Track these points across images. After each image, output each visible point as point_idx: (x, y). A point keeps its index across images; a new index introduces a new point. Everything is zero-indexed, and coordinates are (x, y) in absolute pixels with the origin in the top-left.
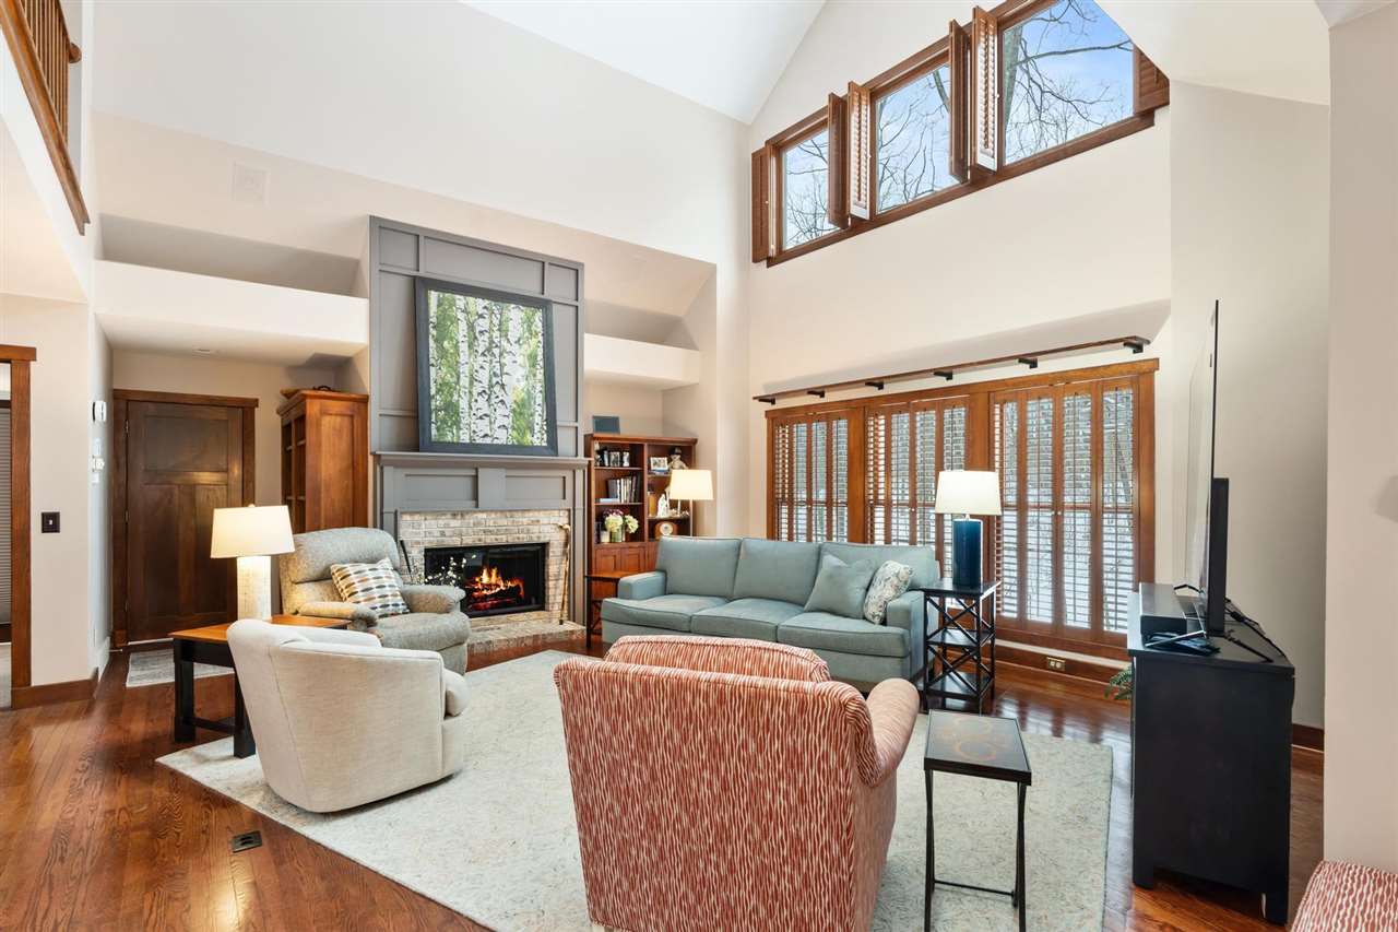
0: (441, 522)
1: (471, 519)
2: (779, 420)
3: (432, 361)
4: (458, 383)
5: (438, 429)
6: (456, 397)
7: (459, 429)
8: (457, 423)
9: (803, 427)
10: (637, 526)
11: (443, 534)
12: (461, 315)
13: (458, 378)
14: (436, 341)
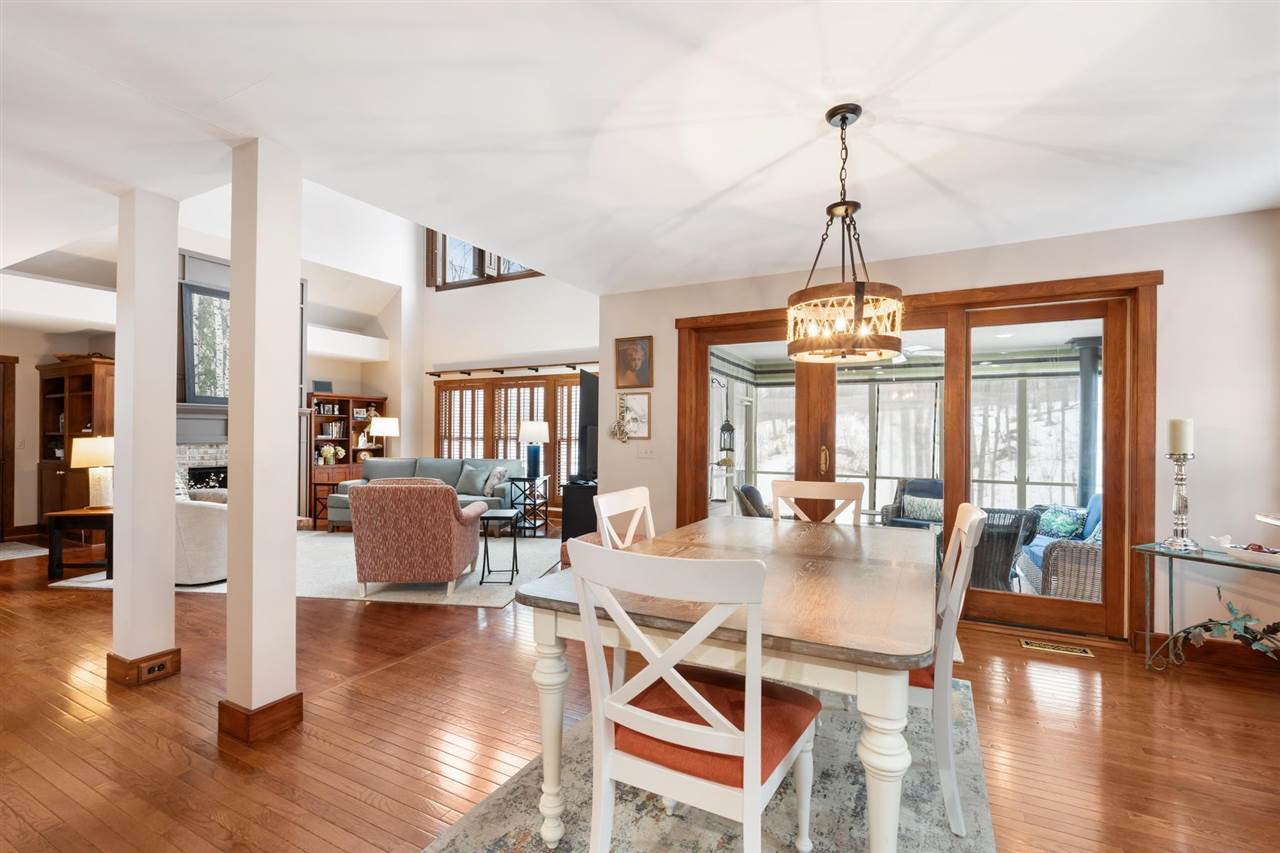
0: (202, 450)
1: (223, 449)
2: (443, 388)
3: (195, 341)
4: (215, 357)
5: (200, 388)
6: (213, 367)
7: (216, 388)
8: (214, 384)
9: (457, 393)
10: (344, 454)
11: (202, 458)
12: (217, 311)
13: (215, 354)
14: (198, 328)
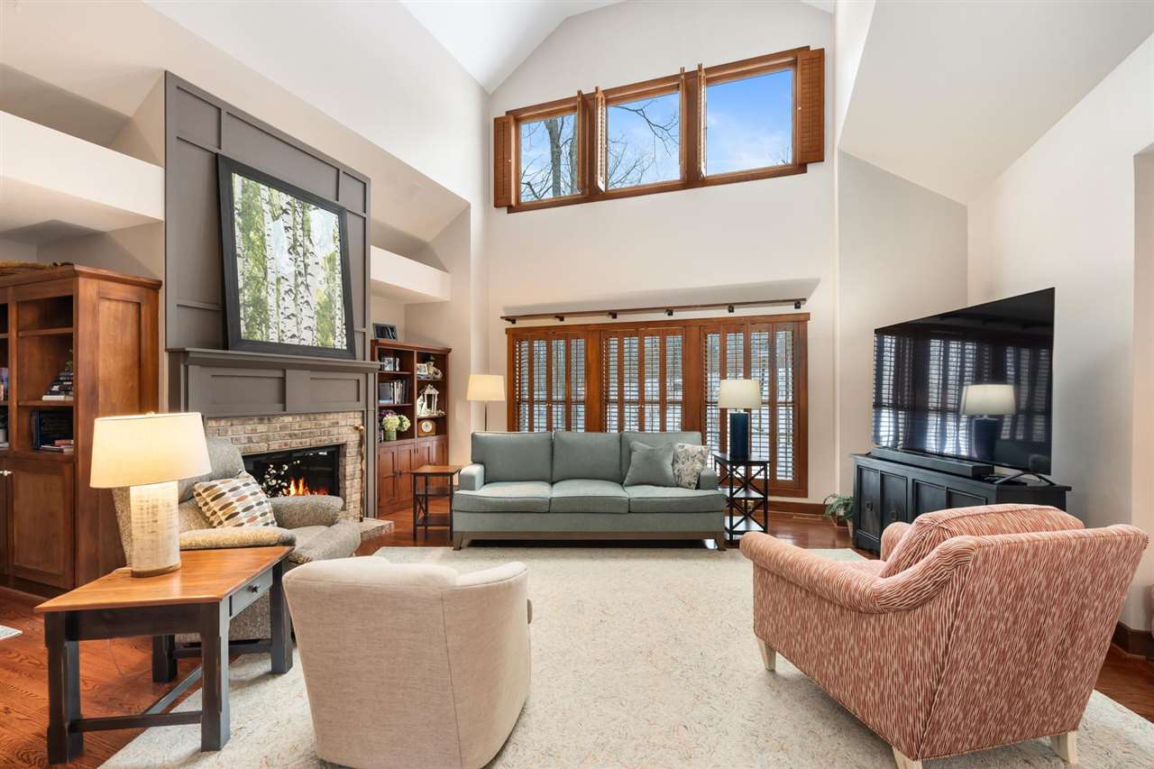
0: (249, 427)
1: (277, 423)
3: (238, 251)
4: (265, 278)
5: (247, 326)
6: (264, 293)
7: (268, 327)
8: (266, 321)
9: (543, 343)
10: (409, 425)
11: (250, 440)
12: (266, 207)
13: (266, 273)
14: (242, 230)
